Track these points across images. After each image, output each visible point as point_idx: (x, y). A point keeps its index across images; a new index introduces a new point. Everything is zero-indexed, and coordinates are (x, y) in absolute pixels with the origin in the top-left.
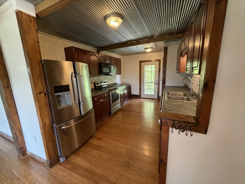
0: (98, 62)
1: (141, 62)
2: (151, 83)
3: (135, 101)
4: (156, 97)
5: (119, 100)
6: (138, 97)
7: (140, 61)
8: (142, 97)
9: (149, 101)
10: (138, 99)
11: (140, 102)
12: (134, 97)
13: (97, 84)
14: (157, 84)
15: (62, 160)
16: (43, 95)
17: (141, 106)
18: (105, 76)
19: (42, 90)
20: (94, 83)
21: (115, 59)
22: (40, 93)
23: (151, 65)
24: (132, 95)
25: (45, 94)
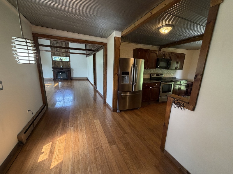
0: (157, 58)
5: (171, 93)
13: (153, 75)
15: (118, 111)
16: (117, 75)
19: (117, 72)
20: (151, 74)
22: (116, 74)
25: (118, 75)
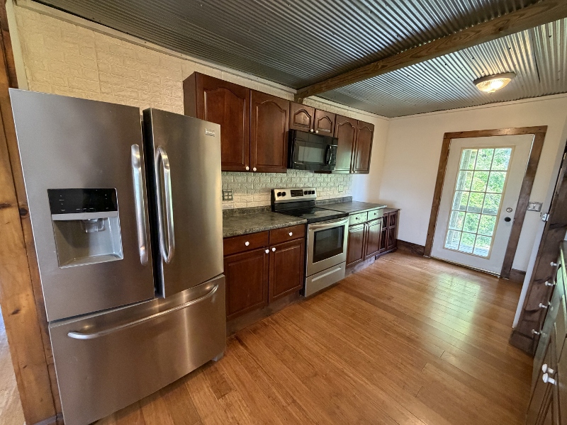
1: (448, 137)
2: (480, 212)
3: (405, 266)
4: (497, 270)
5: (344, 255)
6: (421, 252)
7: (446, 134)
8: (433, 254)
9: (464, 278)
10: (418, 261)
11: (424, 274)
12: (403, 248)
13: (279, 194)
14: (508, 220)
17: (423, 289)
18: (312, 174)
20: (272, 192)
21: (351, 123)
23: (495, 148)
24: (397, 240)
